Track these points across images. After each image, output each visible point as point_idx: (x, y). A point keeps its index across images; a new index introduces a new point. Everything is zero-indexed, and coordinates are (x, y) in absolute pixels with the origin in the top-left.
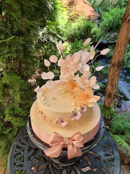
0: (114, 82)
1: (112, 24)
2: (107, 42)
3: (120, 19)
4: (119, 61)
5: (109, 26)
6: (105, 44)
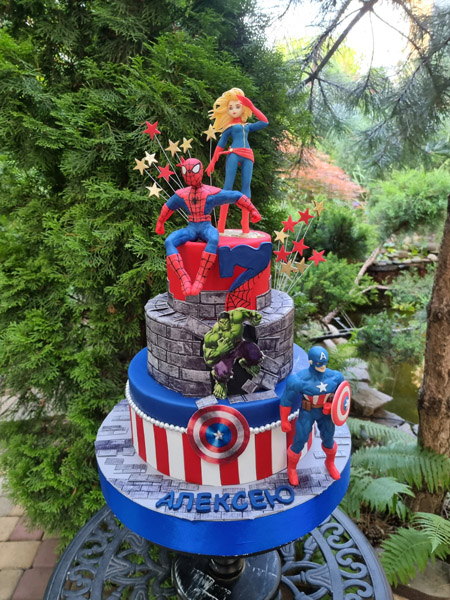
0: (444, 365)
1: (406, 211)
2: (390, 262)
3: (427, 198)
5: (396, 218)
6: (383, 266)
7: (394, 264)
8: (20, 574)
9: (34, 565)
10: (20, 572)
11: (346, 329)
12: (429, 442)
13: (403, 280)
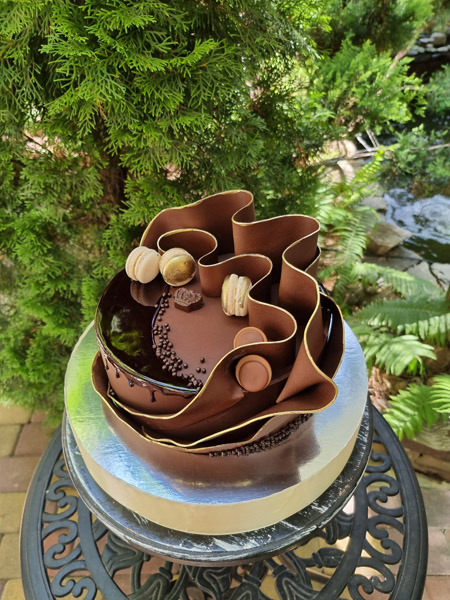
7: (427, 53)
8: (18, 430)
9: (32, 421)
10: (18, 428)
11: (369, 149)
13: (442, 78)
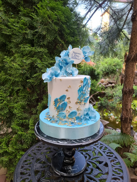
0: (128, 107)
1: (108, 69)
3: (113, 66)
4: (130, 89)
5: (105, 71)
7: (103, 87)
11: (93, 103)
12: (124, 131)
